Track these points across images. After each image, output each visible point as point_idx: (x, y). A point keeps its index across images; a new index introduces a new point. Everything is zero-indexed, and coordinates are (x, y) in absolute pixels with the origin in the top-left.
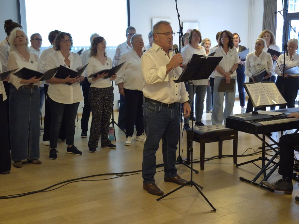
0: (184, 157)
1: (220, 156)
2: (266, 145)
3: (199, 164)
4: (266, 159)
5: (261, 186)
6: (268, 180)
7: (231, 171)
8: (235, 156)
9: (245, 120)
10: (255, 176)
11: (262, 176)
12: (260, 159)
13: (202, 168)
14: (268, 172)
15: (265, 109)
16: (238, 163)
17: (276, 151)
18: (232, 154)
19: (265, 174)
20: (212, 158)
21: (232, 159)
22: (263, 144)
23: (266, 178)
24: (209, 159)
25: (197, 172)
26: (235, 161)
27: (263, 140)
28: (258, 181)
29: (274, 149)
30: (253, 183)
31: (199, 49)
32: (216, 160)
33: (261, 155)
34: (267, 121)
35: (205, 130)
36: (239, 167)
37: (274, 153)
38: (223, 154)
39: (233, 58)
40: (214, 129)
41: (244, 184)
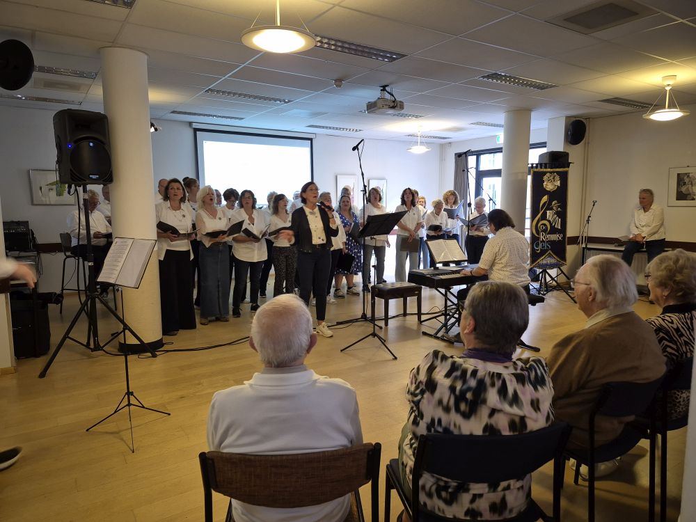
0: (369, 314)
1: (405, 314)
2: (448, 301)
3: (383, 322)
4: (449, 315)
5: (442, 339)
6: (449, 332)
7: (415, 327)
8: (419, 314)
9: (427, 275)
10: (436, 330)
11: (443, 330)
12: (442, 314)
13: (386, 324)
15: (449, 266)
16: (422, 319)
18: (417, 312)
19: (446, 328)
20: (397, 316)
21: (416, 316)
22: (446, 301)
23: (447, 331)
25: (381, 328)
26: (419, 318)
27: (445, 296)
28: (439, 335)
30: (435, 336)
31: (379, 208)
32: (401, 318)
36: (423, 323)
38: (408, 312)
39: (416, 216)
40: (398, 285)
41: (426, 338)
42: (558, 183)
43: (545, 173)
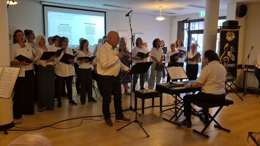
0: (133, 107)
1: (153, 106)
2: (177, 101)
3: (141, 111)
4: (177, 108)
5: (174, 123)
6: (178, 119)
7: (158, 115)
8: (161, 106)
9: (166, 86)
10: (171, 118)
11: (175, 117)
12: (174, 108)
13: (143, 113)
14: (178, 115)
17: (182, 104)
18: (159, 105)
20: (148, 107)
21: (159, 108)
22: (176, 100)
23: (177, 118)
24: (147, 108)
25: (140, 115)
26: (161, 109)
27: (176, 98)
28: (173, 120)
29: (181, 103)
30: (170, 121)
32: (151, 109)
33: (174, 106)
34: (178, 88)
35: (145, 92)
36: (163, 112)
37: (181, 105)
40: (150, 91)
41: (165, 122)
42: (234, 37)
43: (227, 32)
